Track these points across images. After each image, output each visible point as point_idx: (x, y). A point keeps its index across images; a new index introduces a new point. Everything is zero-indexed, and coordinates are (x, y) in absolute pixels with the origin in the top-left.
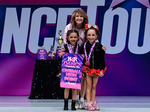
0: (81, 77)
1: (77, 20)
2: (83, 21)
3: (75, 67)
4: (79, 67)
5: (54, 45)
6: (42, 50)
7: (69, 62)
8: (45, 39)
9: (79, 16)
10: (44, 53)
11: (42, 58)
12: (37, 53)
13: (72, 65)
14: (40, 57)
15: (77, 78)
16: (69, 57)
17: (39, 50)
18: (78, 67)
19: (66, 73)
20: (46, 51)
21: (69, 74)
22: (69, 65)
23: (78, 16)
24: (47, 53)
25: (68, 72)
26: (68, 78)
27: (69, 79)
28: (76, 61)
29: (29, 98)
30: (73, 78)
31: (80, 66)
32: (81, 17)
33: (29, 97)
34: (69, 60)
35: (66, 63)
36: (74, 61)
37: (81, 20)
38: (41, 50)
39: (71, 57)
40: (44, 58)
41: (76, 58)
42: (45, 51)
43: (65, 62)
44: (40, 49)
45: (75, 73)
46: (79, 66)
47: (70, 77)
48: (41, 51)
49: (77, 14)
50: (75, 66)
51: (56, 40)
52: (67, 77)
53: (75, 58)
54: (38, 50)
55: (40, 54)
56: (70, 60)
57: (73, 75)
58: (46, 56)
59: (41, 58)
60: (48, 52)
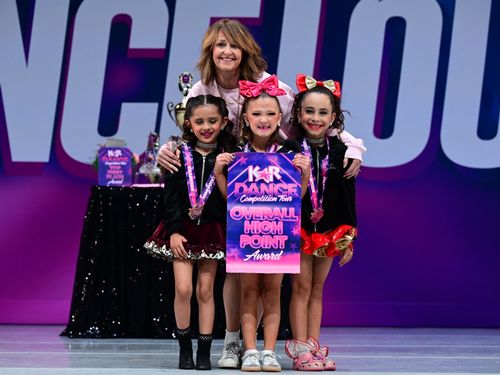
0: (297, 231)
1: (220, 58)
2: (239, 61)
3: (275, 199)
4: (290, 199)
5: (157, 129)
6: (114, 149)
7: (253, 186)
8: (125, 106)
9: (225, 45)
10: (123, 163)
11: (116, 181)
12: (96, 162)
13: (266, 194)
14: (108, 176)
15: (286, 238)
16: (251, 168)
17: (103, 151)
18: (287, 200)
19: (246, 223)
20: (131, 154)
21: (256, 226)
22: (253, 196)
23: (222, 45)
24: (133, 160)
25: (252, 219)
26: (254, 238)
27: (256, 241)
28: (279, 177)
29: (63, 334)
30: (272, 236)
31: (292, 195)
32: (232, 46)
33: (63, 329)
34: (254, 178)
35: (241, 189)
36: (272, 180)
37: (234, 59)
38: (110, 149)
39: (257, 168)
40: (120, 182)
41: (278, 169)
42: (126, 153)
43: (238, 186)
44: (107, 146)
45: (277, 221)
46: (288, 195)
47: (261, 235)
48: (110, 153)
49: (221, 38)
50: (274, 196)
51: (170, 112)
52: (250, 234)
53: (271, 168)
54: (100, 151)
55: (107, 163)
56: (257, 176)
57: (272, 226)
58: (130, 172)
59: (113, 182)
60: (137, 159)
